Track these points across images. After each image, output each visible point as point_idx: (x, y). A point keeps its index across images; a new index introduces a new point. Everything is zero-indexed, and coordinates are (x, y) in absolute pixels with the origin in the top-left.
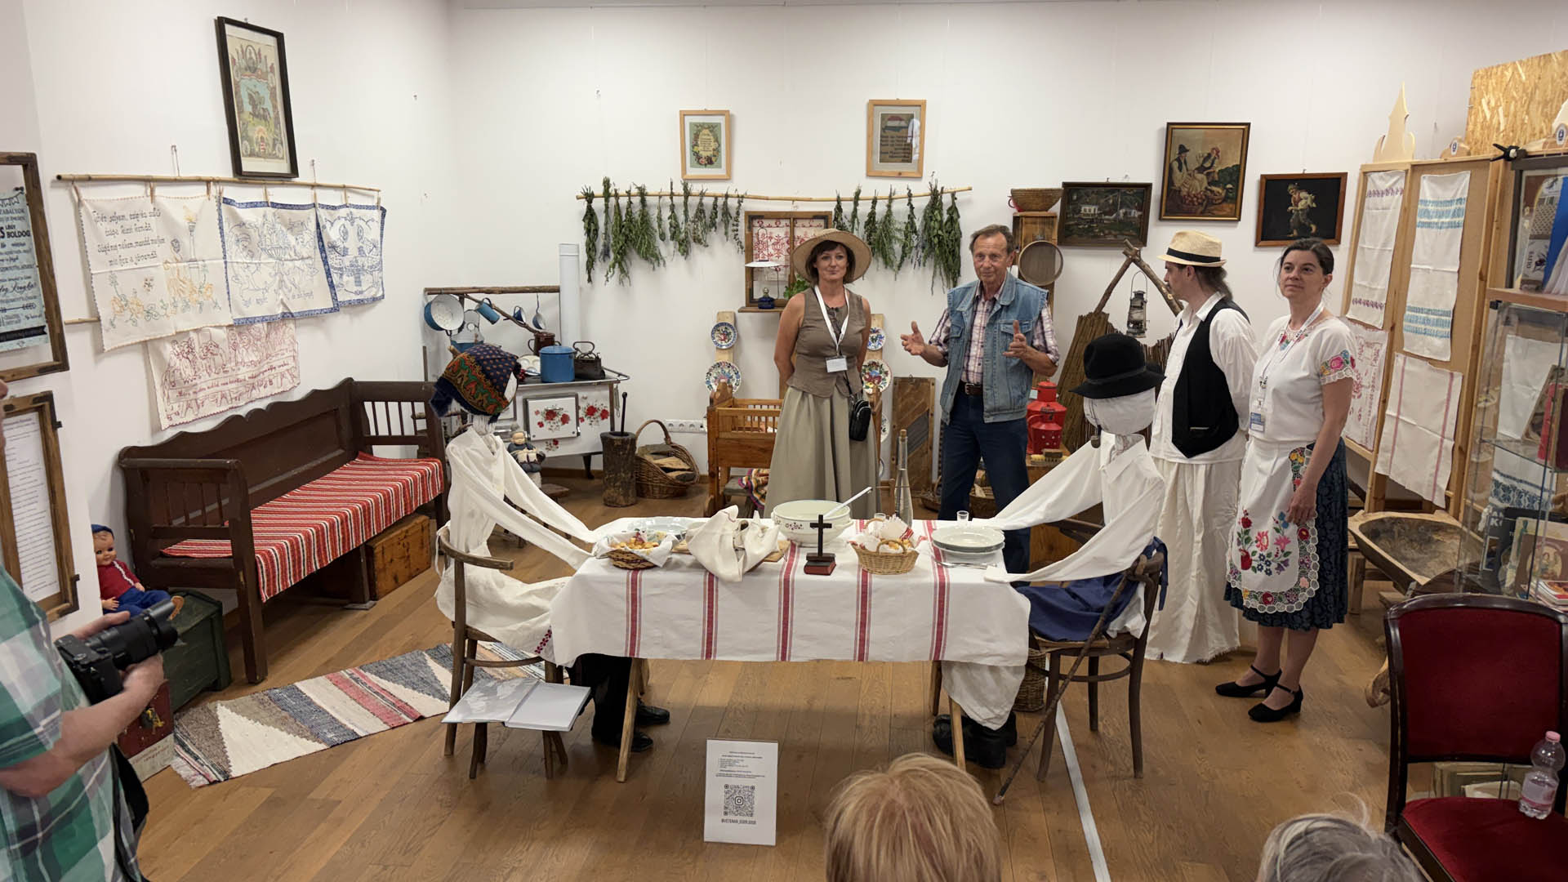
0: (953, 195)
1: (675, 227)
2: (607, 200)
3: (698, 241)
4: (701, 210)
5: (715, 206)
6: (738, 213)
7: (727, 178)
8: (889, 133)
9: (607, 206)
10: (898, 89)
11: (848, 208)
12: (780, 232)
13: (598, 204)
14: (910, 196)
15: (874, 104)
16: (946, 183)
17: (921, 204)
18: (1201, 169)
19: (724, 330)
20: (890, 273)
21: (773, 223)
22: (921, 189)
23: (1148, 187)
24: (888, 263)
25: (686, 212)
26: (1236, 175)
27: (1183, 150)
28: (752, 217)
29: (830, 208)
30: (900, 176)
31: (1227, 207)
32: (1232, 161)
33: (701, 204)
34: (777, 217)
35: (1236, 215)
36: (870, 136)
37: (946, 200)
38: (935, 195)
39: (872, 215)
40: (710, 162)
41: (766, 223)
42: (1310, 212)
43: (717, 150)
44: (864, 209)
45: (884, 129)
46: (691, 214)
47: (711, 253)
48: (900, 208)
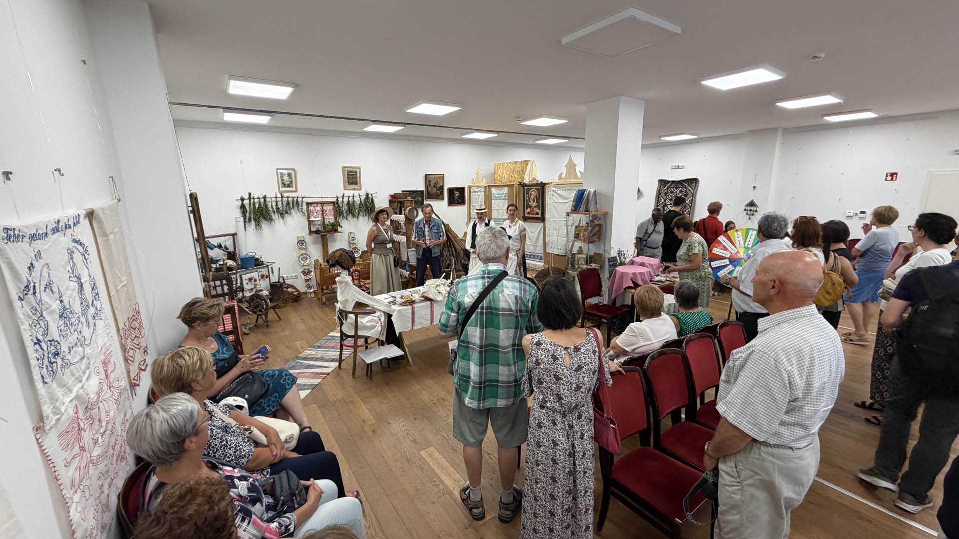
0: (372, 195)
1: (278, 209)
2: (250, 200)
3: (287, 213)
4: (288, 203)
5: (293, 200)
6: (302, 202)
7: (296, 191)
8: (350, 176)
9: (250, 202)
10: (352, 163)
11: (340, 199)
12: (318, 208)
13: (246, 202)
14: (359, 195)
15: (344, 168)
16: (370, 192)
17: (363, 197)
18: (434, 186)
19: (301, 242)
20: (355, 219)
21: (315, 205)
22: (362, 193)
23: (423, 191)
24: (353, 215)
25: (282, 203)
26: (442, 187)
27: (429, 181)
28: (308, 204)
29: (334, 200)
30: (354, 189)
31: (441, 196)
32: (441, 184)
33: (288, 200)
34: (317, 203)
35: (443, 198)
36: (344, 177)
37: (370, 196)
38: (367, 195)
39: (349, 201)
40: (289, 186)
41: (313, 205)
42: (458, 196)
43: (291, 182)
44: (346, 200)
45: (348, 175)
46: (285, 204)
47: (292, 217)
48: (357, 199)
